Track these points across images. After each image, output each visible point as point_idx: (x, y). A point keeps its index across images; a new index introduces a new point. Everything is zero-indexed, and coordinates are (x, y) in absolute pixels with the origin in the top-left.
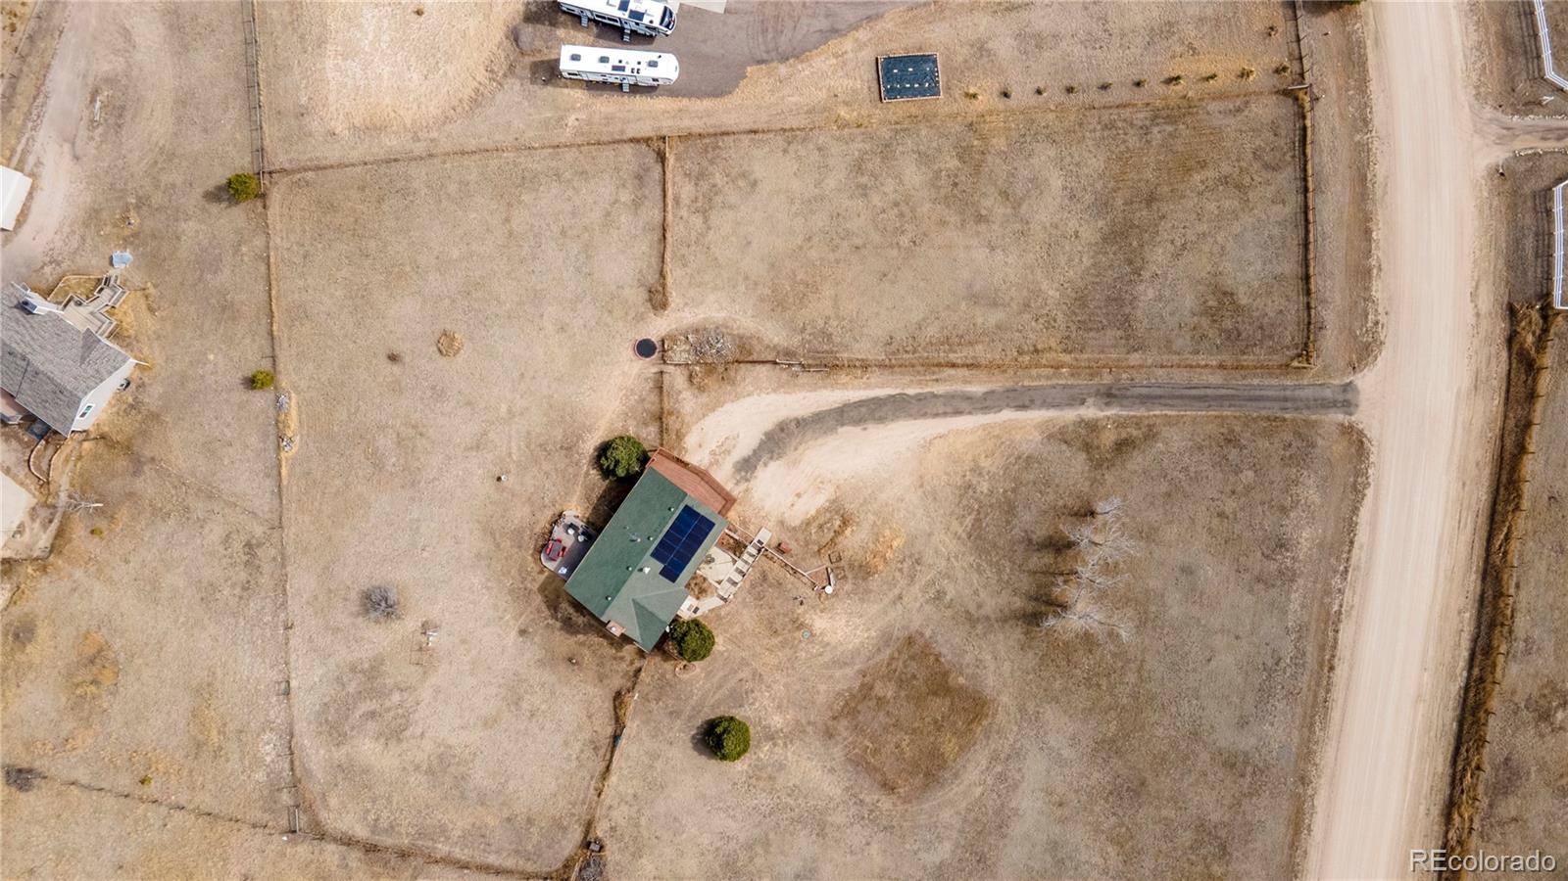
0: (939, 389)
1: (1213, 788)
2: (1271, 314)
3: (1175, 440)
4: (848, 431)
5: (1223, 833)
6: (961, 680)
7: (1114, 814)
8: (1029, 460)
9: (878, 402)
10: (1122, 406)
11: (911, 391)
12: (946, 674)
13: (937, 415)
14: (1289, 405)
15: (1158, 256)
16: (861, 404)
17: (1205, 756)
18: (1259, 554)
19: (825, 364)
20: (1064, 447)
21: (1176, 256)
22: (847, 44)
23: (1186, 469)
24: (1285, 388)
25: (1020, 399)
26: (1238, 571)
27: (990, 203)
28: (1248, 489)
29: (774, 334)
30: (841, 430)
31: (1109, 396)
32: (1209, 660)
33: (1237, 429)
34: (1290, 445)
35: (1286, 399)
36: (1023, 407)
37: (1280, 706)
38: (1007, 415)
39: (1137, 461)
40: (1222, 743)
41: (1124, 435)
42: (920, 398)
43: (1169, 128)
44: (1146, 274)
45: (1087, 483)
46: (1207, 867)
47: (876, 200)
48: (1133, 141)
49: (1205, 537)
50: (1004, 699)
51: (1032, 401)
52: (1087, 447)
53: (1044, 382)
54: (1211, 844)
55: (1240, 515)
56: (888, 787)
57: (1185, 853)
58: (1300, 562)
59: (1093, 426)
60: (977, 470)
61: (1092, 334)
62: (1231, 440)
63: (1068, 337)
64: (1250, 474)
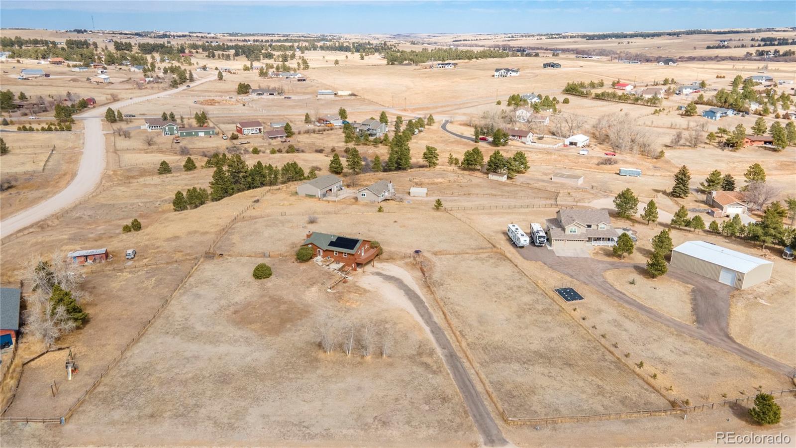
0: (431, 310)
1: (222, 409)
2: (532, 408)
3: (438, 380)
4: (402, 292)
5: (192, 414)
6: (288, 326)
7: (211, 375)
8: (406, 336)
9: (418, 297)
10: (447, 360)
11: (426, 304)
12: (292, 322)
13: (418, 311)
14: (478, 417)
15: (538, 369)
16: (415, 294)
17: (243, 404)
18: (377, 415)
19: (428, 285)
20: (417, 346)
21: (543, 374)
22: (569, 279)
23: (421, 385)
24: (488, 414)
25: (436, 330)
26: (363, 407)
27: (528, 318)
28: (418, 408)
29: (436, 276)
30: (402, 291)
31: (452, 357)
32: (304, 401)
33: (453, 401)
34: (453, 422)
35: (481, 415)
36: (432, 332)
37: (276, 431)
38: (427, 329)
39: (420, 370)
40: (251, 410)
41: (432, 364)
42: (425, 307)
43: (612, 367)
44: (526, 365)
45: (400, 355)
46: (170, 410)
47: (508, 292)
48: (595, 357)
49: (381, 394)
50: (279, 339)
51: (437, 334)
52: (420, 354)
53: (448, 337)
54: (185, 410)
55: (400, 407)
56: (235, 312)
57: (181, 401)
58: (375, 431)
59: (432, 353)
60: (395, 324)
61: (482, 352)
62: (444, 399)
63: (476, 344)
64: (427, 408)
